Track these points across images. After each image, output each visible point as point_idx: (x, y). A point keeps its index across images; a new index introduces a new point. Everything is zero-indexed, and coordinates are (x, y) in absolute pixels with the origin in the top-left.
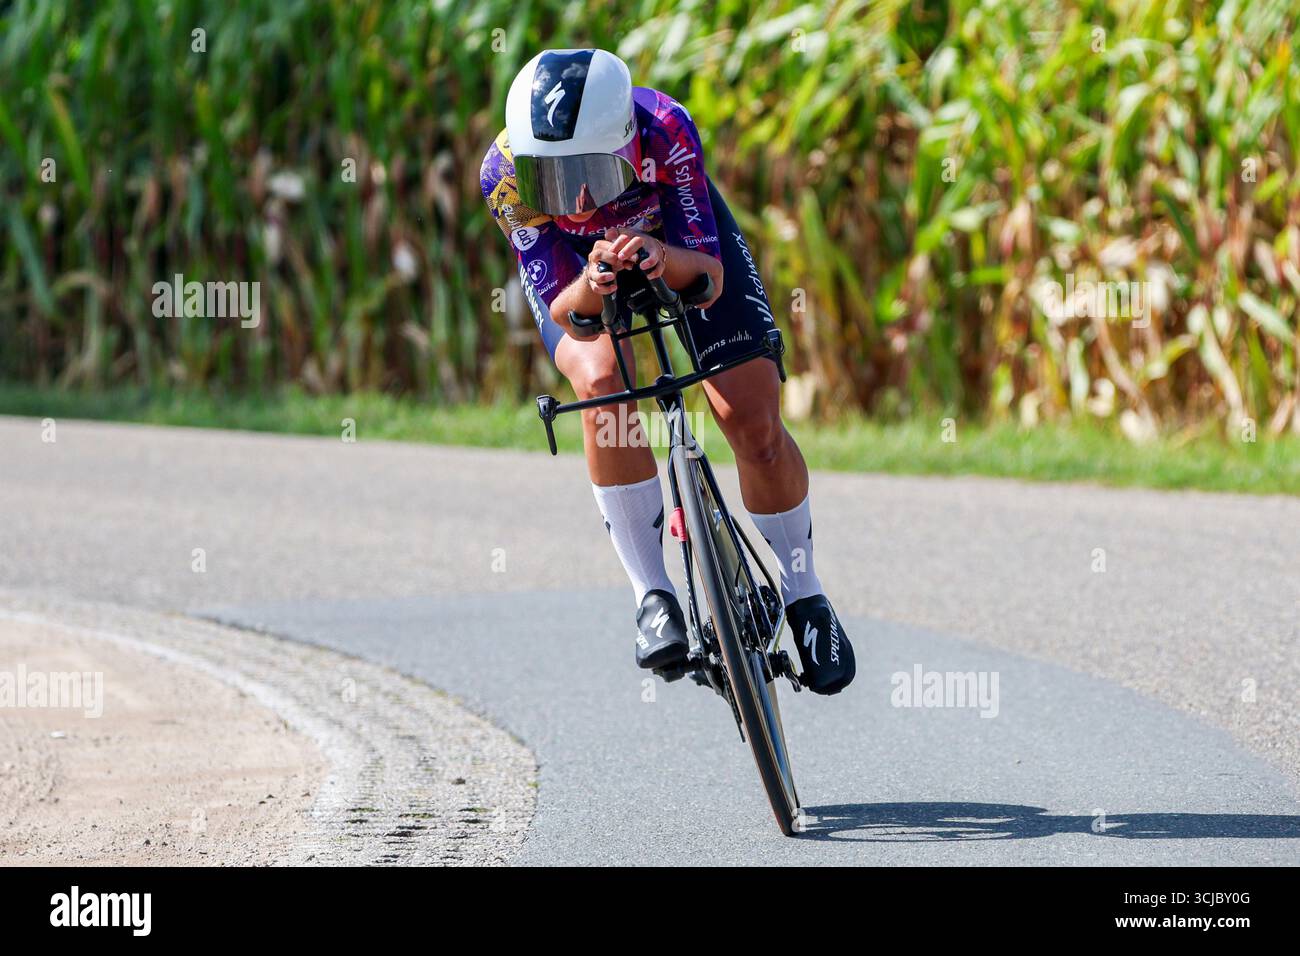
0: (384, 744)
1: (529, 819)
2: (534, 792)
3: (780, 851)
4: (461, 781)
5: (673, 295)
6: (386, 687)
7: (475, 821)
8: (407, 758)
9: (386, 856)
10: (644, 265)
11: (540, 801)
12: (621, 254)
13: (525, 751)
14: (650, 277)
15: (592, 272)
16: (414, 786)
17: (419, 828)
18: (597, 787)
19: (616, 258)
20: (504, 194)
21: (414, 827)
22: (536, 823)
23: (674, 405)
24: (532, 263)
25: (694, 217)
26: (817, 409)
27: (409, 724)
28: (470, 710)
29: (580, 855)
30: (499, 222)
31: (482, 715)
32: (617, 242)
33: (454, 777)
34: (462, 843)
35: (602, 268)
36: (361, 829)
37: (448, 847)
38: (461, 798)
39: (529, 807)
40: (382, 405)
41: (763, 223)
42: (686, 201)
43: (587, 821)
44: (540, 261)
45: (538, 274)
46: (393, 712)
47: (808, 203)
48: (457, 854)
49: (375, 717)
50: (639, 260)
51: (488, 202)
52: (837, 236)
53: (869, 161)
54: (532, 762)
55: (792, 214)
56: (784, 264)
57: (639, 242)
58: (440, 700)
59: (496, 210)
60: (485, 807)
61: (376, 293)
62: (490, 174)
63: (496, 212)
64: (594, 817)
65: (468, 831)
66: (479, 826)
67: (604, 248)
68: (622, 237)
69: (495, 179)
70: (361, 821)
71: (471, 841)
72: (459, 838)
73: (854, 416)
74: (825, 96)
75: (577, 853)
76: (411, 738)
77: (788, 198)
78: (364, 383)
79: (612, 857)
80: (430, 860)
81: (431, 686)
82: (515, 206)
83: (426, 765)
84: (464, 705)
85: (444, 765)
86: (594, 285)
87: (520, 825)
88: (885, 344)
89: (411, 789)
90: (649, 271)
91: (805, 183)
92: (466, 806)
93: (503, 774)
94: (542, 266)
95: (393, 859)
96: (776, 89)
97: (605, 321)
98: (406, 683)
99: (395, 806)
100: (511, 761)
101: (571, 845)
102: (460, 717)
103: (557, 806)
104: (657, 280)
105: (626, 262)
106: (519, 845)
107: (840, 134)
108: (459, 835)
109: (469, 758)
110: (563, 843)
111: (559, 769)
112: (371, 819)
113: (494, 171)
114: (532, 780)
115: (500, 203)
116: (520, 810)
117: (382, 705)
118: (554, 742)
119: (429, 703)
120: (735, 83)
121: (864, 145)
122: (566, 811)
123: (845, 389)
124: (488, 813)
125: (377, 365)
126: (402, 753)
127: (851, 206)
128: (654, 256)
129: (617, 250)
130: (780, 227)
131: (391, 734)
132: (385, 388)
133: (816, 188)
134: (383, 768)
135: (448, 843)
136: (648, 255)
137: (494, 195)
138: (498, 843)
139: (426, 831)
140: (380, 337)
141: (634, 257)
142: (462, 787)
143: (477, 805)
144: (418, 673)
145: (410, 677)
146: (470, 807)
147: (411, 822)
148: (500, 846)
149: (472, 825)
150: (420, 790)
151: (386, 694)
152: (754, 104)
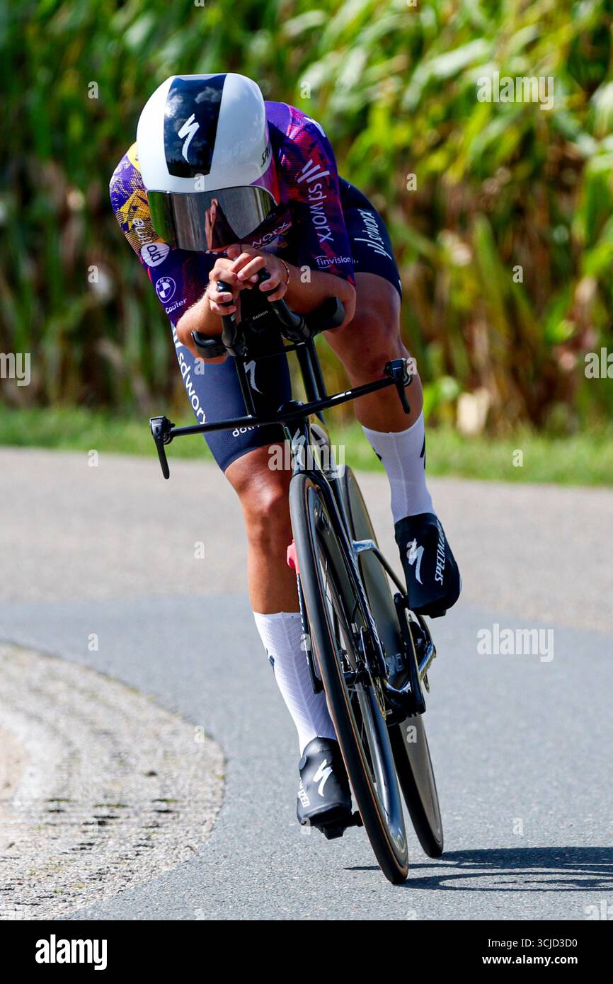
0: (80, 739)
1: (217, 809)
2: (221, 784)
3: (454, 841)
4: (152, 774)
5: (296, 319)
6: (82, 684)
7: (167, 812)
8: (102, 752)
9: (82, 844)
10: (264, 286)
11: (227, 793)
12: (240, 274)
13: (213, 746)
14: (271, 299)
15: (213, 290)
16: (109, 777)
17: (113, 818)
18: (281, 780)
19: (235, 278)
20: (135, 208)
21: (109, 817)
22: (224, 813)
23: (298, 432)
24: (161, 280)
25: (325, 237)
26: (491, 425)
27: (104, 720)
28: (161, 706)
29: (265, 844)
30: (128, 236)
31: (173, 711)
32: (238, 260)
33: (148, 769)
34: (154, 832)
35: (221, 288)
36: (59, 818)
37: (142, 836)
38: (152, 789)
39: (217, 799)
40: (79, 418)
41: (438, 248)
42: (318, 220)
43: (272, 812)
44: (169, 279)
45: (166, 291)
46: (88, 708)
47: (480, 229)
48: (150, 843)
49: (71, 712)
50: (260, 280)
51: (118, 216)
52: (508, 261)
53: (539, 189)
54: (220, 757)
55: (466, 238)
56: (459, 286)
57: (261, 262)
58: (132, 697)
59: (127, 224)
60: (177, 798)
61: (73, 312)
62: (121, 187)
63: (125, 226)
64: (278, 808)
65: (160, 821)
66: (170, 816)
67: (224, 267)
68: (244, 256)
69: (126, 192)
70: (58, 811)
71: (162, 830)
72: (151, 827)
73: (525, 430)
74: (496, 128)
75: (262, 842)
76: (106, 733)
77: (461, 224)
78: (62, 395)
79: (295, 846)
80: (123, 848)
81: (124, 684)
82: (147, 220)
83: (120, 759)
84: (156, 701)
85: (137, 758)
86: (213, 305)
87: (208, 815)
88: (554, 364)
89: (106, 781)
90: (270, 293)
91: (478, 209)
92: (158, 797)
93: (193, 768)
94: (171, 283)
95: (88, 847)
96: (451, 120)
97: (226, 343)
98: (101, 681)
99: (91, 797)
100: (199, 756)
101: (256, 834)
102: (151, 713)
103: (245, 797)
104: (278, 303)
105: (247, 282)
106: (208, 834)
107: (512, 163)
108: (150, 825)
109: (160, 752)
110: (249, 833)
111: (246, 763)
112: (68, 809)
113: (126, 183)
114: (219, 772)
115: (131, 216)
116: (208, 801)
117: (79, 700)
118: (240, 737)
119: (124, 700)
120: (414, 113)
121: (536, 174)
122: (251, 802)
123: (517, 405)
124: (179, 804)
125: (74, 381)
126: (98, 747)
127: (522, 233)
128: (275, 277)
129: (237, 269)
130: (455, 251)
131: (86, 729)
132: (82, 402)
133: (489, 215)
134: (79, 761)
135: (140, 833)
136: (269, 276)
137: (125, 209)
138: (188, 832)
139: (119, 821)
140: (77, 354)
141: (254, 278)
142: (154, 779)
143: (168, 796)
144: (113, 672)
145: (104, 674)
146: (162, 798)
147: (105, 812)
148: (190, 835)
149: (163, 815)
150: (114, 782)
151: (82, 691)
152: (429, 134)
